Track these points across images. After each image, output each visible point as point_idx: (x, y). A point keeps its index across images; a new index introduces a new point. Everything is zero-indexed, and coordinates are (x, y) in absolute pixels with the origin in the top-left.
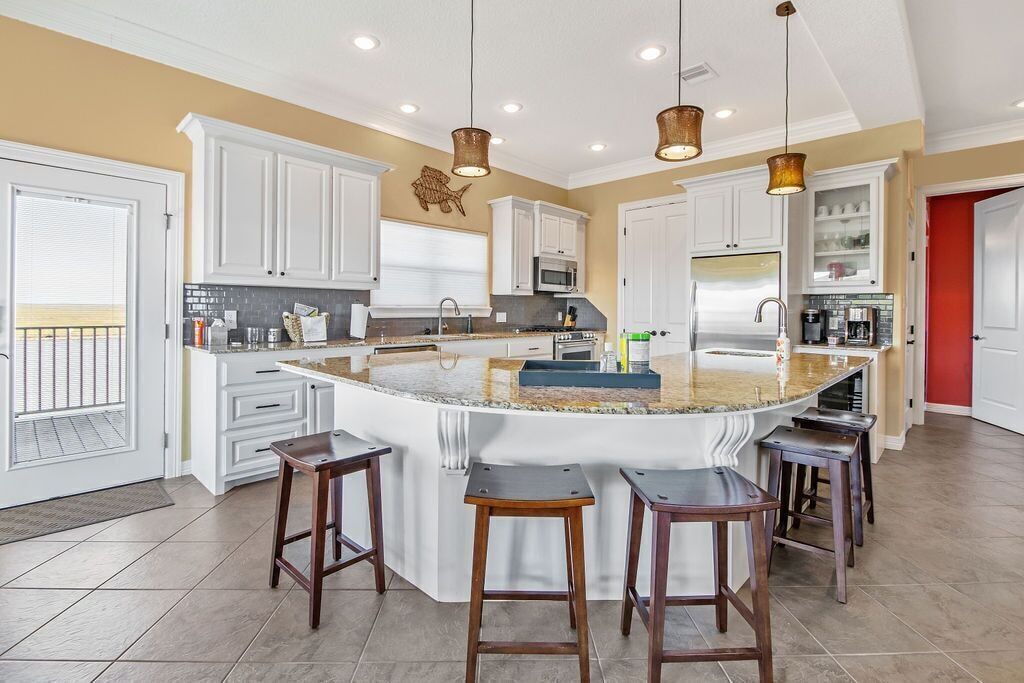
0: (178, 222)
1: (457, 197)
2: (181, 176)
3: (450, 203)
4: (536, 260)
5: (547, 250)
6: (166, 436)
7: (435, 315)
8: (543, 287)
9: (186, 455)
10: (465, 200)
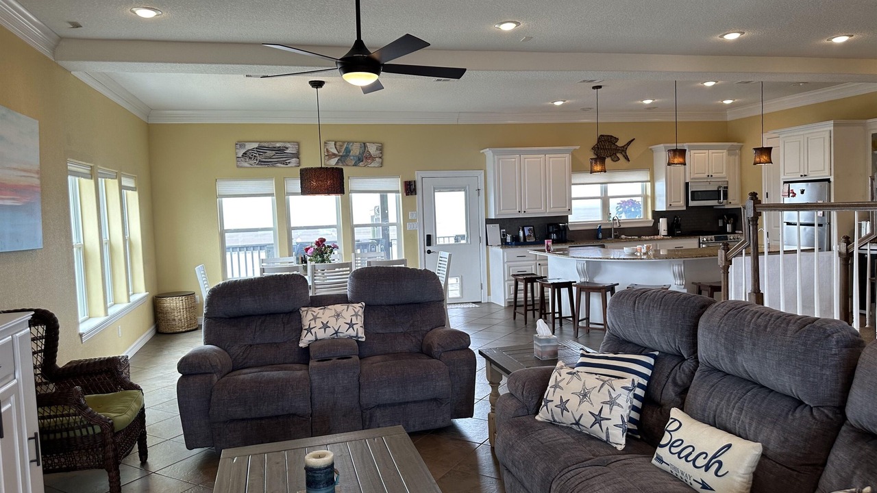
0: (482, 193)
1: (623, 150)
2: (483, 171)
3: (619, 155)
4: (687, 184)
5: (697, 176)
6: (482, 284)
7: (609, 227)
8: (692, 203)
9: (489, 294)
10: (629, 152)
